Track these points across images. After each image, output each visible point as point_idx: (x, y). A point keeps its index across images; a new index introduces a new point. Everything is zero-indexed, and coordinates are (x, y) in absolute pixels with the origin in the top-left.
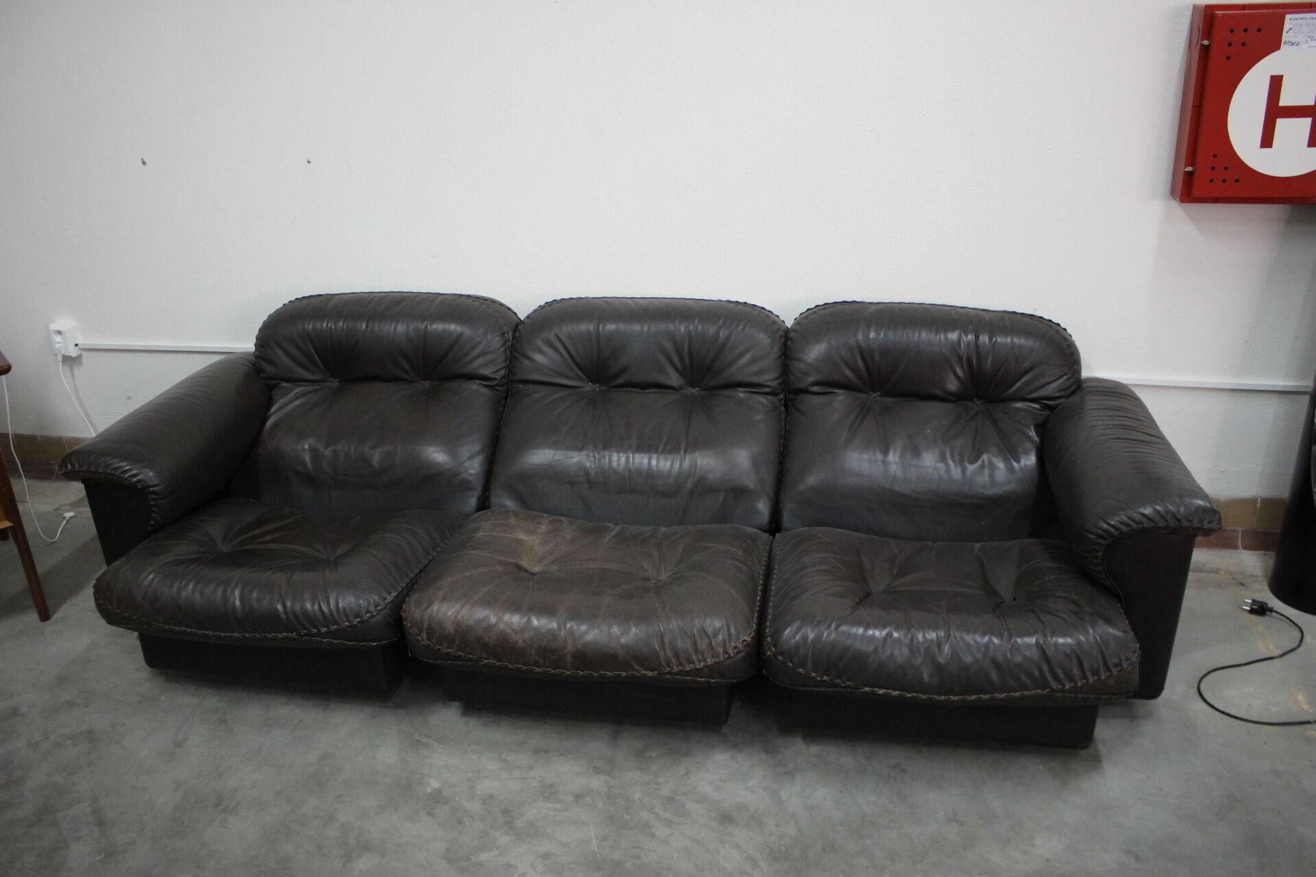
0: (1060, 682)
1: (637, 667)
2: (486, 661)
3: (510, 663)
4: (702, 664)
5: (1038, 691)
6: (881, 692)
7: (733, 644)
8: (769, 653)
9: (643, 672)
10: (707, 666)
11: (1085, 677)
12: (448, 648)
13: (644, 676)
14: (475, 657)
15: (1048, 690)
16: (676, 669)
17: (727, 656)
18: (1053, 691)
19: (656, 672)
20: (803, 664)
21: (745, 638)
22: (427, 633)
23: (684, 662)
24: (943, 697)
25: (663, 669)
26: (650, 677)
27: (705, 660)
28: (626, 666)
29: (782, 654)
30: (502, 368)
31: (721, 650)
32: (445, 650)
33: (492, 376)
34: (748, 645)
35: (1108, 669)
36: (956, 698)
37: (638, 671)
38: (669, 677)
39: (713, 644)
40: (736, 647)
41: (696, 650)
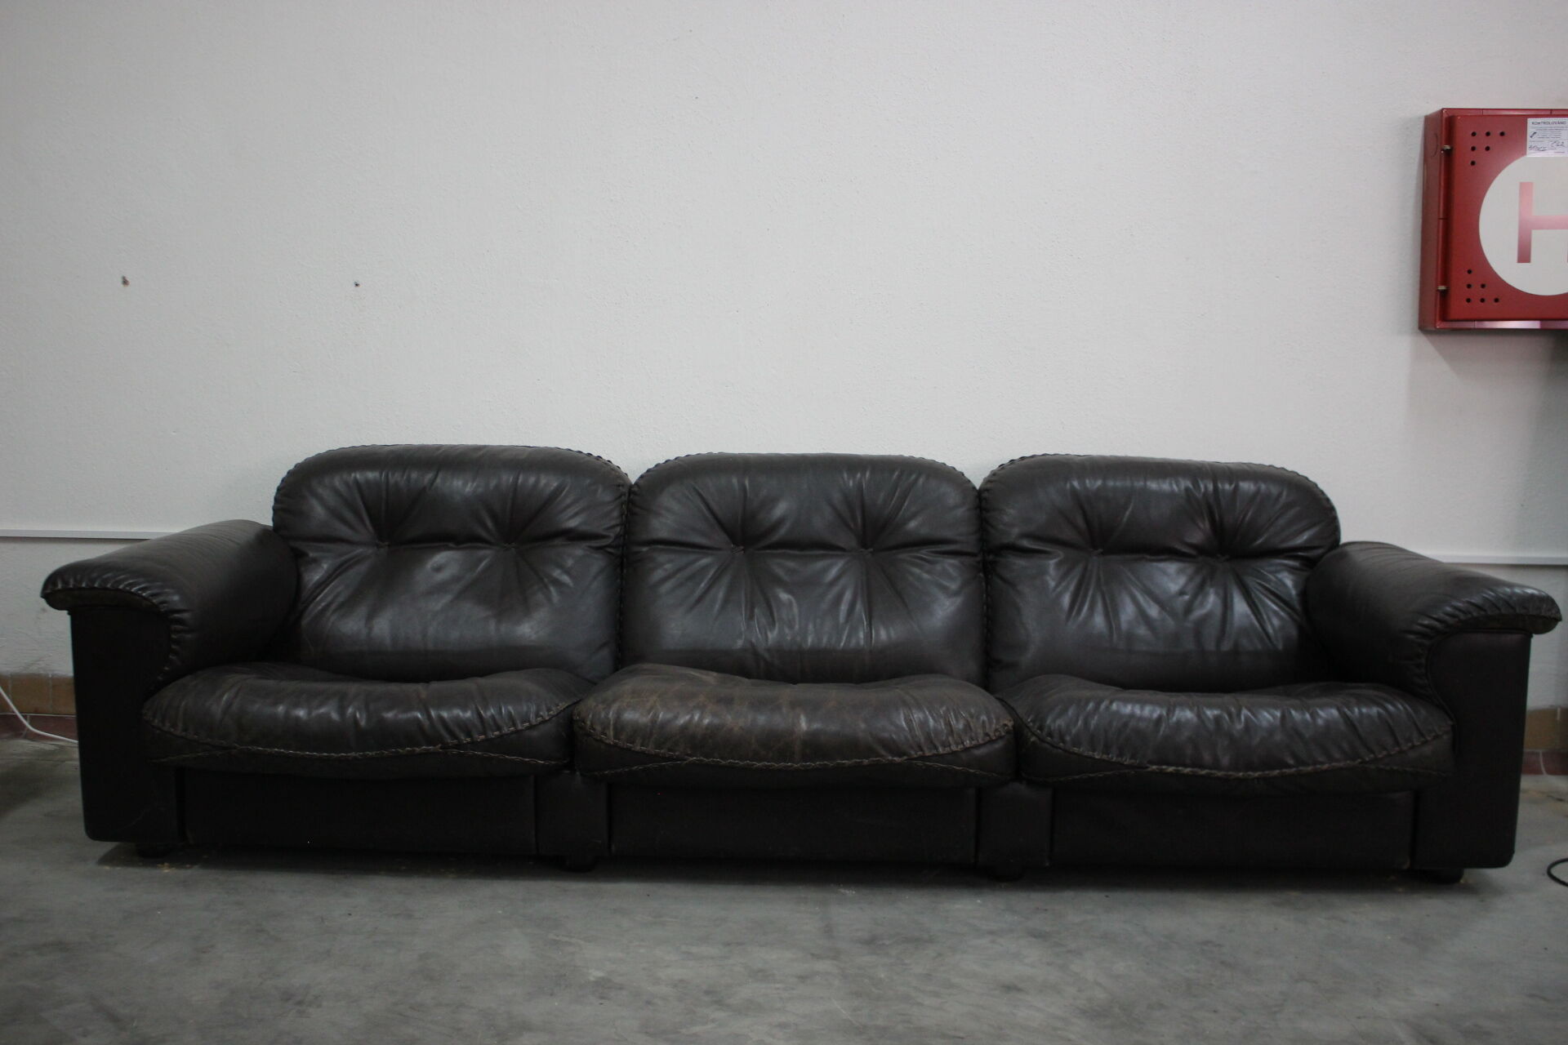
0: (1372, 752)
1: (883, 752)
2: (691, 759)
3: (722, 758)
4: (960, 747)
5: (1348, 762)
6: (1171, 769)
7: (994, 726)
8: (1033, 739)
9: (890, 758)
10: (966, 750)
11: (1397, 743)
12: (642, 745)
13: (892, 763)
14: (677, 753)
15: (1359, 760)
16: (928, 753)
17: (987, 738)
18: (1364, 762)
19: (905, 758)
20: (1076, 742)
21: (1006, 722)
22: (615, 729)
23: (938, 744)
24: (1241, 774)
25: (913, 753)
26: (900, 764)
27: (963, 743)
28: (870, 751)
29: (1050, 734)
30: (617, 525)
31: (980, 731)
32: (638, 748)
33: (605, 533)
34: (1008, 732)
35: (1421, 734)
36: (1257, 774)
37: (882, 756)
38: (920, 763)
39: (972, 725)
40: (996, 730)
41: (951, 732)
